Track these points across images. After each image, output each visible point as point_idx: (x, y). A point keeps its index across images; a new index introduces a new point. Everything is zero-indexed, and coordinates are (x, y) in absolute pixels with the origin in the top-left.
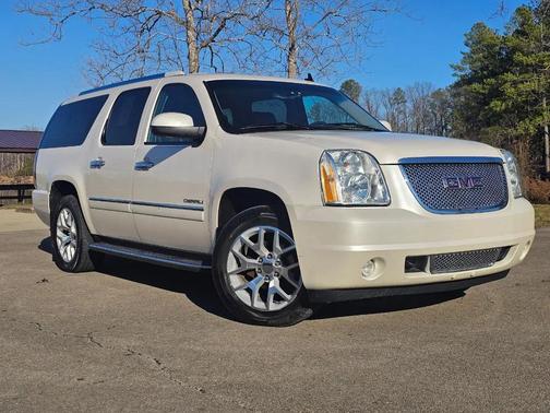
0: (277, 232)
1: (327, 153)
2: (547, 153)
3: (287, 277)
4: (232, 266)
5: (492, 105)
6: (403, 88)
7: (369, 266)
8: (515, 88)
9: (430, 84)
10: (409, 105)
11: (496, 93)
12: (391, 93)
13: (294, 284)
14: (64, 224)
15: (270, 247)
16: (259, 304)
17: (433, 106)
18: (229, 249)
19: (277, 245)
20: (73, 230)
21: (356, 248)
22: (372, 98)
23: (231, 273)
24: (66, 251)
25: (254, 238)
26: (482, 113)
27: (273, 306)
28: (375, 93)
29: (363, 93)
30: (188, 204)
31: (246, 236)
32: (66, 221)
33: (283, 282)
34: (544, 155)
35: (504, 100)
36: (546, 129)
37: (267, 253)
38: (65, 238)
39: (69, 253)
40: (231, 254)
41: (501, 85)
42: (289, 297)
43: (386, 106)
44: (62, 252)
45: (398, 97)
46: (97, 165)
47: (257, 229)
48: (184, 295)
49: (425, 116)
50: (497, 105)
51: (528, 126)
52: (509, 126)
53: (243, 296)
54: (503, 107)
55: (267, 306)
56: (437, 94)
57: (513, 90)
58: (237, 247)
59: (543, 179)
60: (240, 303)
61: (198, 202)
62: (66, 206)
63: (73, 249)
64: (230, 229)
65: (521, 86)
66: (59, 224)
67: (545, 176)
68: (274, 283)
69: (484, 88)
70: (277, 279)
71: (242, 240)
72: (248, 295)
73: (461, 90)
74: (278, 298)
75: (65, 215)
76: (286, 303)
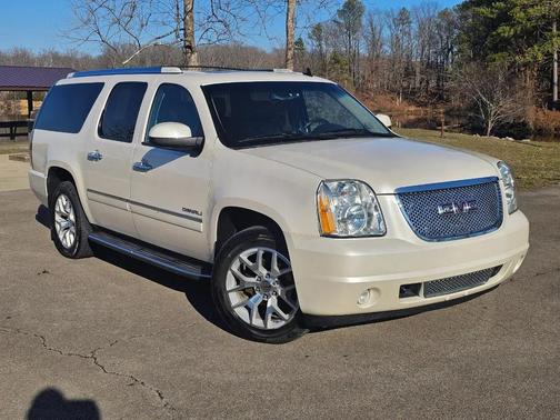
0: (275, 254)
1: (325, 185)
2: (556, 80)
3: (285, 298)
4: (231, 283)
5: (500, 30)
6: (408, 9)
7: (365, 294)
8: (524, 12)
9: (436, 4)
10: (414, 26)
11: (505, 18)
12: (396, 14)
13: (291, 305)
14: (62, 210)
15: (268, 266)
16: (257, 322)
17: (438, 26)
18: (228, 267)
19: (275, 267)
20: (72, 217)
21: (352, 280)
22: (376, 18)
23: (230, 291)
24: (65, 237)
25: (253, 258)
26: (489, 39)
27: (271, 325)
28: (379, 13)
29: (366, 13)
30: (187, 214)
31: (244, 256)
32: (65, 207)
33: (281, 302)
34: (553, 83)
35: (513, 26)
36: (556, 56)
37: (265, 272)
38: (64, 223)
39: (69, 240)
40: (229, 272)
41: (510, 9)
42: (286, 316)
43: (390, 27)
44: (61, 237)
45: (403, 18)
46: (94, 158)
47: (255, 250)
48: (184, 294)
49: (431, 37)
50: (505, 31)
51: (536, 53)
52: (517, 53)
53: (242, 313)
54: (512, 33)
55: (265, 324)
56: (444, 14)
57: (522, 14)
58: (235, 267)
59: (550, 109)
60: (239, 321)
61: (197, 212)
62: (64, 192)
63: (72, 236)
64: (229, 248)
65: (530, 10)
66: (57, 209)
67: (551, 105)
68: (272, 302)
69: (492, 13)
70: (274, 297)
71: (241, 260)
72: (246, 312)
73: (469, 13)
74: (276, 317)
75: (62, 201)
76: (283, 323)
